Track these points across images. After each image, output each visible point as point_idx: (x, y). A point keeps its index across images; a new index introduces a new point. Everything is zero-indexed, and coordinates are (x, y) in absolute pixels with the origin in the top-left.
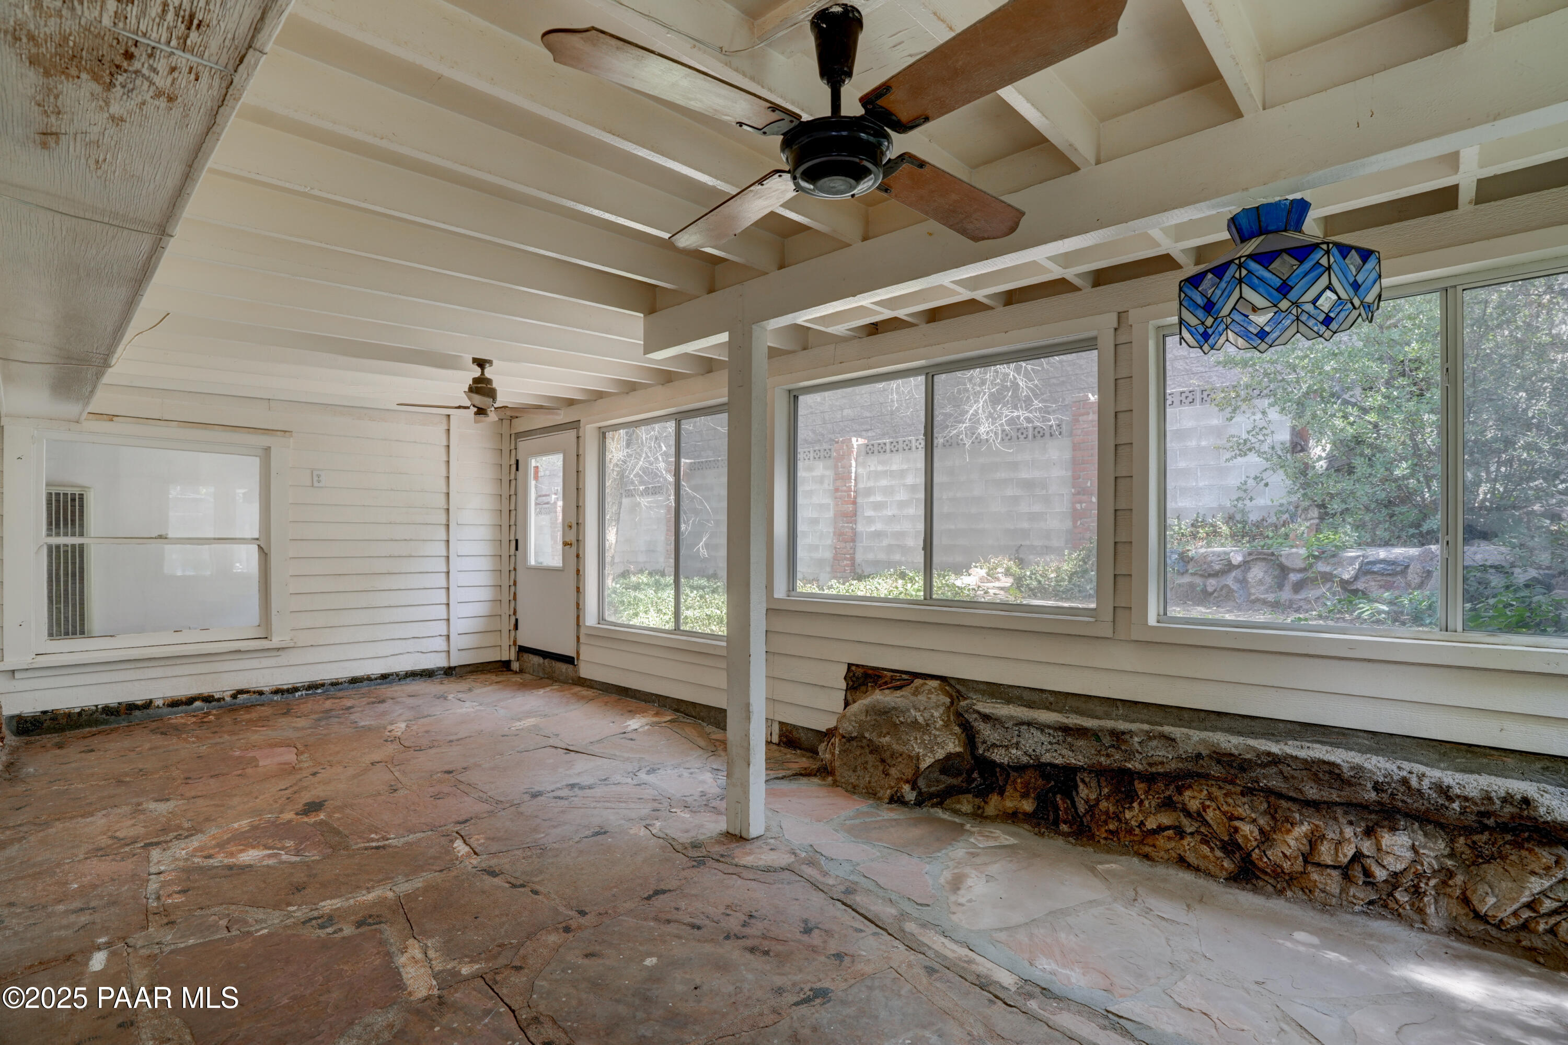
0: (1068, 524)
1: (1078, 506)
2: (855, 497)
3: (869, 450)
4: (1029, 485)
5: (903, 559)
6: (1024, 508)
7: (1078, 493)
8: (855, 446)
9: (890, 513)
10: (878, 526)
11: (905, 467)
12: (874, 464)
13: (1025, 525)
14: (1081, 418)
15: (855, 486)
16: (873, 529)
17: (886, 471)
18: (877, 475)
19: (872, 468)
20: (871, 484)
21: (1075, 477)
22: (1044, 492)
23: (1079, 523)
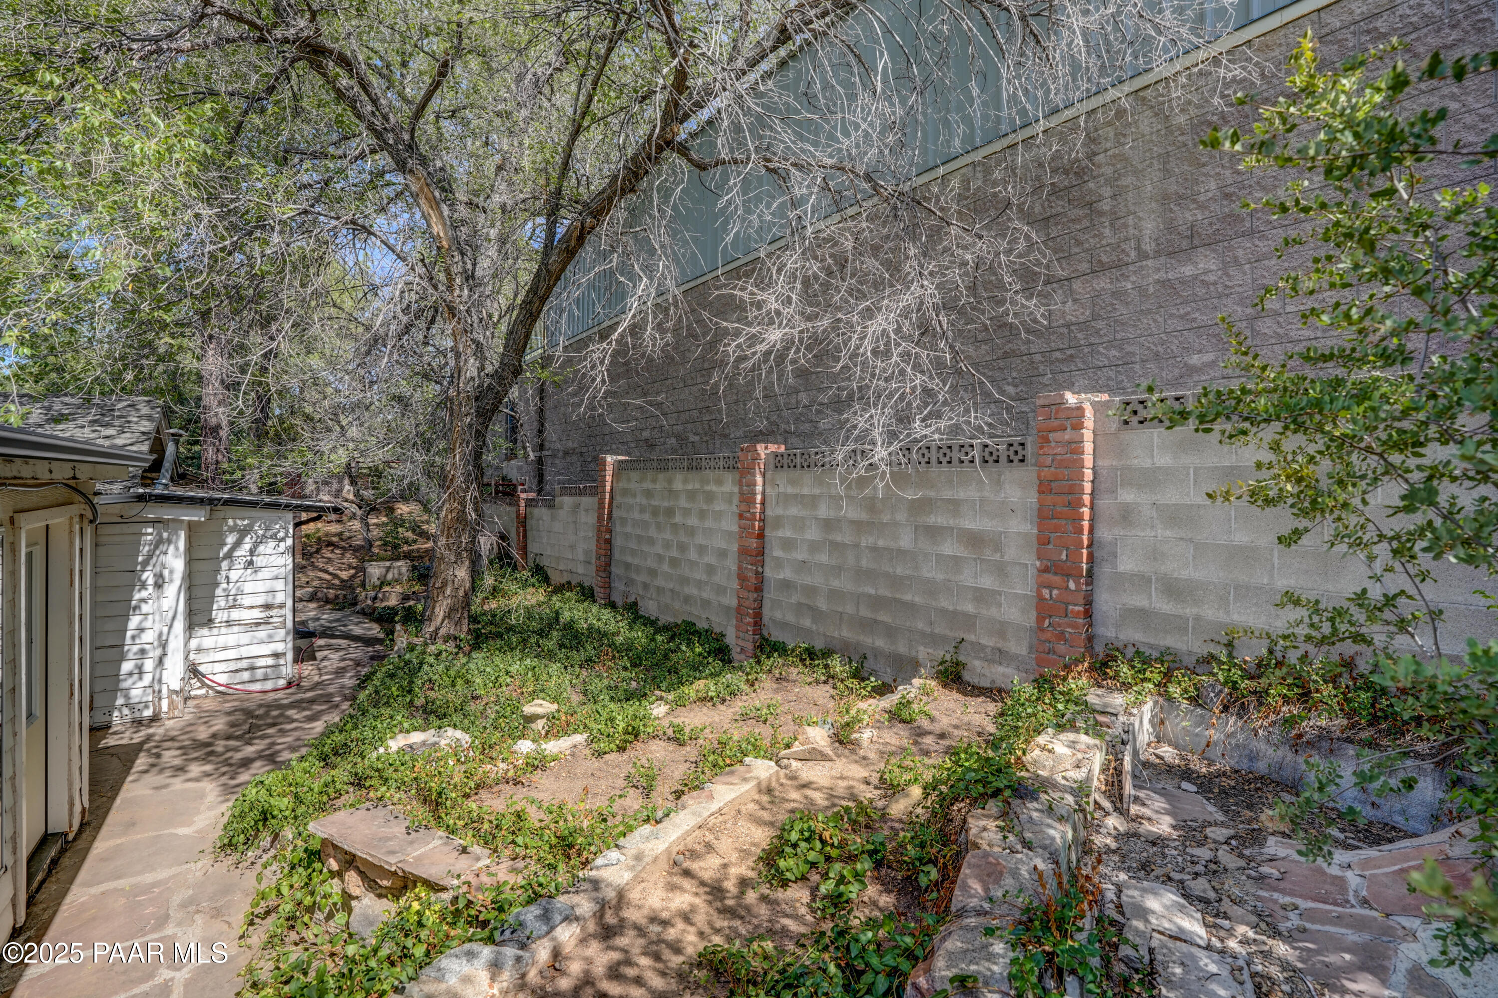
0: (1030, 620)
1: (1046, 593)
2: (762, 529)
3: (779, 463)
4: (975, 540)
5: (814, 627)
6: (968, 578)
7: (1046, 570)
8: (763, 456)
9: (800, 557)
10: (786, 574)
11: (817, 491)
12: (784, 484)
13: (969, 608)
14: (1051, 436)
15: (763, 511)
16: (781, 576)
17: (796, 496)
18: (786, 499)
19: (781, 489)
20: (779, 511)
21: (1043, 541)
22: (997, 557)
23: (1047, 622)
